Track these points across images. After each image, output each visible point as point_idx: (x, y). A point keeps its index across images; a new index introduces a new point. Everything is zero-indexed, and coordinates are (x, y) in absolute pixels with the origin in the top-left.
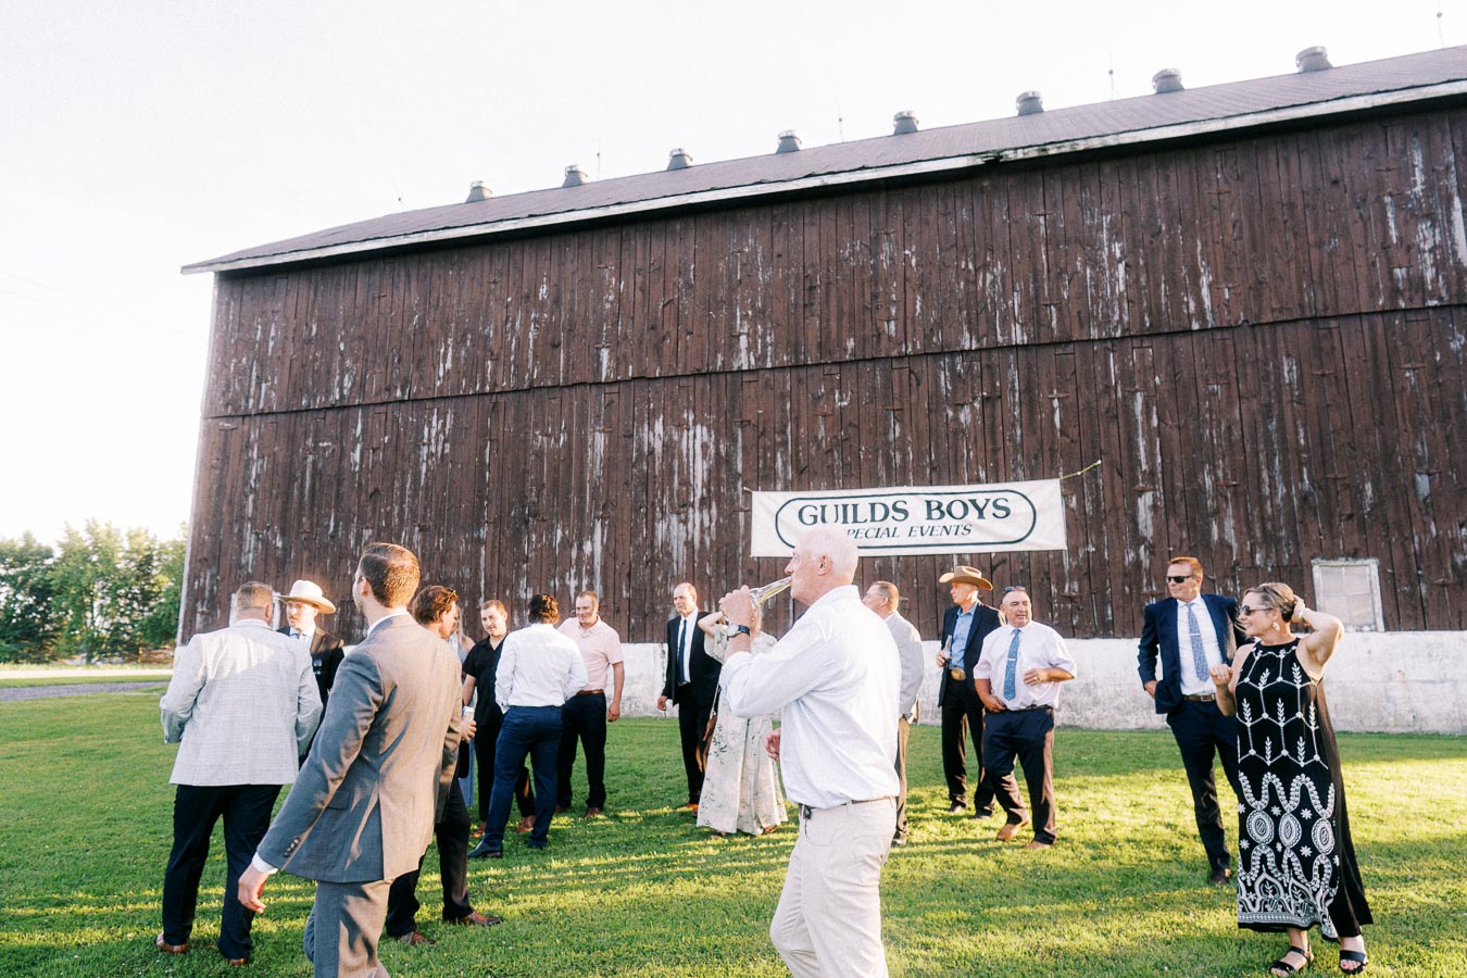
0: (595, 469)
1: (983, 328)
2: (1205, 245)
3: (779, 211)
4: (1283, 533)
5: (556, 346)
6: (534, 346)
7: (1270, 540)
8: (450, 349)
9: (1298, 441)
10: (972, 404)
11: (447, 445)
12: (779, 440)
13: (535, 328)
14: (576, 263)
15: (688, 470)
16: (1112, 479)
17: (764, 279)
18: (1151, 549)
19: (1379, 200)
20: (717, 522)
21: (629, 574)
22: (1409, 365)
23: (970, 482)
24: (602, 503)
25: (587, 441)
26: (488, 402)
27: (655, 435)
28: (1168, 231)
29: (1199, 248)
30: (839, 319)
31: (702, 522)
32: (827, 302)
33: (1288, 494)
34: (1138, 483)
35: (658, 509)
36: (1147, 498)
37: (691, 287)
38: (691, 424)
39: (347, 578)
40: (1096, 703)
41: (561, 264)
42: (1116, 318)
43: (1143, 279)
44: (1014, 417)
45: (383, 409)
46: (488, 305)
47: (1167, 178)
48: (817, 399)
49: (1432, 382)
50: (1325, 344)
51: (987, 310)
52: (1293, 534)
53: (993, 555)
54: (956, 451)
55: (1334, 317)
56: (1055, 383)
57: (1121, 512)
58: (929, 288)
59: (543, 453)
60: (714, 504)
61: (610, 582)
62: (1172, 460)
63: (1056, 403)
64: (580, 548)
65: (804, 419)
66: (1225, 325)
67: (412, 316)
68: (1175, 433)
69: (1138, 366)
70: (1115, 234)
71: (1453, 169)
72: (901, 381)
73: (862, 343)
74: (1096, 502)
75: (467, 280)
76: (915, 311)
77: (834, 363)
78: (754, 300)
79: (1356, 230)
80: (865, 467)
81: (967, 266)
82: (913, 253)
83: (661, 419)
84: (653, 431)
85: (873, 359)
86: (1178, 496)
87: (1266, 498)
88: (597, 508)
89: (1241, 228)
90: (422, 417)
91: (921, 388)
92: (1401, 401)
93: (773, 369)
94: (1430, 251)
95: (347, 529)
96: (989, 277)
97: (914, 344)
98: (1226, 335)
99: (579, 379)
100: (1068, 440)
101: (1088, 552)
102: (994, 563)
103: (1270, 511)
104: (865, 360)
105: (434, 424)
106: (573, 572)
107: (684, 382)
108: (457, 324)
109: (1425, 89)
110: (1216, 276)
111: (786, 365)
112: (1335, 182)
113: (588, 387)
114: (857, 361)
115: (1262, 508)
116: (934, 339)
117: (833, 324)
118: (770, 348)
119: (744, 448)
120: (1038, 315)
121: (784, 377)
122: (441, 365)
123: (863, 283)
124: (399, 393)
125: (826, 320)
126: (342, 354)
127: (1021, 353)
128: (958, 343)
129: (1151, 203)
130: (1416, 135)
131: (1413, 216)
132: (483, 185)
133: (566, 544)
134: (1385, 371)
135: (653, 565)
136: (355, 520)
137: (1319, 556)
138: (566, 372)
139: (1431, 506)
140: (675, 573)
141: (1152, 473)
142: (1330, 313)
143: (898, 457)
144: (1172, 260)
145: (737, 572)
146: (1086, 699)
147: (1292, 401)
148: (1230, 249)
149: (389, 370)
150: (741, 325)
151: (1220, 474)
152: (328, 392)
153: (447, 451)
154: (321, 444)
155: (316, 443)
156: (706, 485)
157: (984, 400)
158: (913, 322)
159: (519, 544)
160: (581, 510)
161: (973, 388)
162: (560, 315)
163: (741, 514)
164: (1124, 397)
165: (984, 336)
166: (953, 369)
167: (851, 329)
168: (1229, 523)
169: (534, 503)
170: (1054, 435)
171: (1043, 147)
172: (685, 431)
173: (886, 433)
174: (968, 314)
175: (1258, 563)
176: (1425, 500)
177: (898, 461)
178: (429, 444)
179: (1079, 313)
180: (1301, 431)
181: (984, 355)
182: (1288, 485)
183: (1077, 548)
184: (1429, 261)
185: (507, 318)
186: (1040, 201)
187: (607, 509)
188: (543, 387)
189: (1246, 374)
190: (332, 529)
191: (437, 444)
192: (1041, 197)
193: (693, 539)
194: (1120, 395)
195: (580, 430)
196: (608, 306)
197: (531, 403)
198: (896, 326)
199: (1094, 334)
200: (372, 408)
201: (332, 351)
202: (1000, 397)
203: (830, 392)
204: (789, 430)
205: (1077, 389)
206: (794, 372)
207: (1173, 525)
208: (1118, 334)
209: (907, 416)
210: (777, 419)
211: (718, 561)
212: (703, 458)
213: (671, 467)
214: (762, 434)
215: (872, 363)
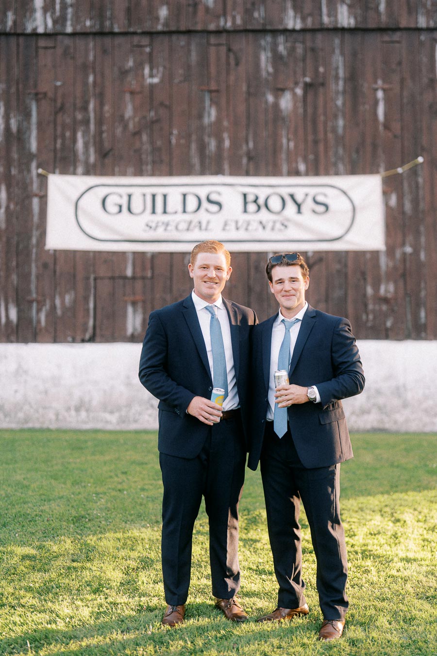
1: (308, 7)
10: (292, 90)
23: (289, 174)
40: (405, 405)
44: (337, 106)
48: (124, 73)
53: (310, 254)
54: (276, 140)
56: (380, 72)
60: (3, 188)
63: (380, 94)
65: (109, 95)
72: (218, 59)
73: (176, 12)
74: (415, 202)
77: (144, 33)
80: (176, 153)
85: (189, 32)
91: (240, 68)
93: (74, 34)
97: (234, 18)
100: (391, 135)
101: (405, 253)
102: (311, 262)
104: (179, 32)
111: (88, 31)
114: (170, 33)
116: (256, 15)
118: (70, 10)
119: (39, 124)
121: (87, 45)
127: (347, 36)
128: (281, 21)
143: (213, 143)
145: (30, 266)
146: (396, 402)
157: (307, 87)
163: (35, 202)
165: (309, 15)
166: (274, 50)
170: (377, 129)
173: (200, 117)
177: (213, 148)
181: (308, 36)
183: (395, 249)
199: (422, 22)
202: (323, 84)
203: (139, 66)
204: (91, 106)
205: (402, 81)
206: (98, 39)
209: (224, 99)
210: (78, 94)
211: (8, 252)
214: (60, 109)
215: (186, 36)
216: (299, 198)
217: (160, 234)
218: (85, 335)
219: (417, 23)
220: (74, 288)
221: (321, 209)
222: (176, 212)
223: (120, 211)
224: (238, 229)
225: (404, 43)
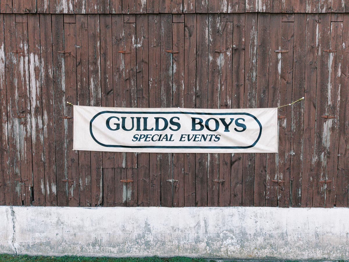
12: (91, 68)
15: (25, 86)
16: (309, 109)
18: (328, 155)
20: (48, 125)
23: (221, 107)
31: (37, 124)
34: (325, 113)
35: (4, 113)
38: (26, 52)
44: (252, 63)
48: (119, 40)
53: (233, 155)
54: (213, 85)
56: (280, 42)
57: (313, 132)
60: (45, 113)
62: (347, 100)
63: (280, 56)
65: (109, 55)
69: (333, 35)
72: (178, 32)
73: (152, 1)
74: (299, 124)
77: (132, 14)
80: (152, 93)
83: (2, 47)
85: (159, 14)
91: (192, 37)
93: (86, 15)
97: (188, 6)
100: (285, 82)
101: (291, 155)
102: (233, 160)
104: (154, 14)
107: (19, 19)
111: (96, 13)
114: (148, 14)
116: (203, 3)
119: (67, 73)
127: (261, 18)
128: (219, 7)
140: (19, 159)
141: (334, 107)
143: (175, 87)
145: (63, 161)
156: (40, 98)
157: (234, 50)
161: (227, 41)
163: (66, 121)
164: (322, 55)
166: (214, 27)
170: (277, 79)
172: (22, 57)
173: (167, 70)
177: (174, 90)
181: (235, 18)
183: (284, 152)
193: (30, 136)
194: (320, 53)
199: (309, 9)
202: (244, 49)
203: (129, 36)
204: (99, 62)
205: (294, 47)
207: (343, 140)
208: (324, 11)
209: (181, 60)
210: (90, 54)
211: (49, 152)
212: (36, 79)
213: (12, 84)
214: (79, 63)
215: (158, 17)
216: (228, 121)
217: (142, 142)
218: (97, 202)
219: (305, 9)
220: (91, 174)
222: (152, 129)
223: (118, 128)
224: (189, 140)
225: (296, 23)
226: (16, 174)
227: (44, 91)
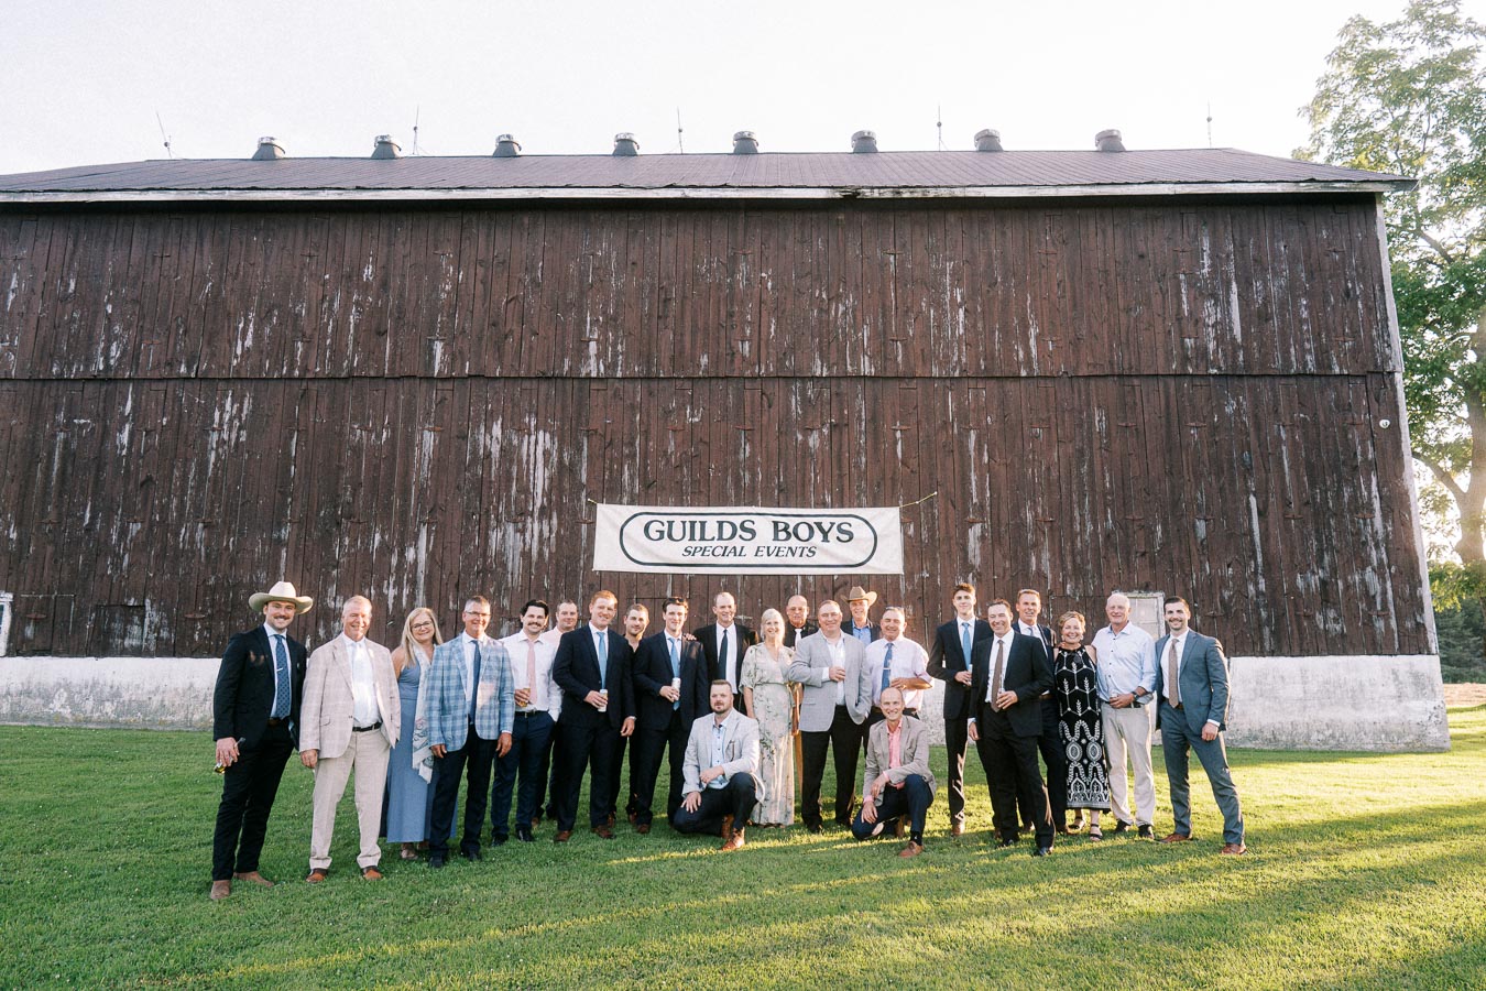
0: (423, 470)
1: (833, 357)
2: (1033, 300)
3: (633, 217)
4: (1090, 567)
5: (381, 333)
6: (355, 331)
7: (1079, 572)
8: (251, 326)
9: (1104, 484)
10: (820, 429)
11: (244, 433)
12: (627, 452)
13: (357, 311)
14: (408, 245)
15: (528, 475)
16: (947, 509)
17: (617, 286)
18: (979, 578)
19: (1176, 277)
20: (558, 533)
21: (457, 585)
22: (1194, 424)
23: (817, 505)
24: (428, 508)
25: (413, 441)
26: (297, 388)
27: (492, 438)
28: (1003, 283)
29: (1029, 302)
30: (693, 333)
31: (541, 531)
32: (682, 318)
33: (1094, 534)
34: (969, 515)
35: (493, 516)
36: (976, 530)
37: (538, 285)
38: (532, 429)
39: (105, 578)
41: (390, 244)
42: (955, 359)
43: (980, 325)
44: (860, 444)
45: (162, 386)
46: (300, 280)
47: (1004, 233)
48: (668, 413)
49: (1211, 440)
50: (1129, 399)
51: (838, 339)
52: (1098, 566)
53: (835, 578)
54: (804, 474)
55: (1137, 376)
56: (898, 415)
57: (953, 542)
58: (784, 311)
59: (361, 449)
60: (555, 515)
61: (435, 593)
62: (999, 496)
63: (898, 434)
64: (402, 554)
65: (653, 432)
66: (1048, 374)
67: (206, 282)
68: (1003, 470)
69: (972, 406)
70: (957, 280)
71: (1232, 257)
72: (753, 402)
73: (715, 361)
74: (931, 531)
75: (275, 249)
76: (769, 333)
77: (689, 378)
78: (606, 305)
79: (1157, 300)
80: (714, 485)
81: (821, 294)
82: (769, 277)
83: (499, 422)
84: (491, 434)
85: (726, 378)
86: (1003, 529)
87: (1077, 534)
88: (422, 513)
89: (1064, 287)
90: (213, 398)
91: (772, 410)
92: (1187, 455)
93: (623, 378)
94: (1213, 326)
95: (108, 523)
96: (841, 308)
97: (767, 366)
98: (1050, 384)
99: (406, 371)
100: (909, 471)
101: (923, 578)
102: (836, 586)
103: (1079, 545)
104: (718, 378)
105: (228, 407)
106: (392, 580)
107: (526, 384)
108: (261, 297)
109: (1215, 186)
110: (1042, 329)
111: (637, 375)
112: (1142, 256)
113: (418, 381)
114: (710, 378)
115: (1073, 543)
116: (787, 363)
117: (687, 338)
118: (621, 357)
119: (590, 457)
120: (885, 347)
121: (635, 388)
122: (240, 343)
123: (719, 301)
124: (183, 369)
125: (679, 335)
126: (109, 317)
127: (868, 383)
128: (810, 369)
129: (990, 254)
130: (1205, 224)
131: (1201, 294)
132: (274, 142)
133: (385, 549)
134: (1175, 429)
135: (485, 576)
136: (120, 512)
137: (1118, 588)
138: (392, 362)
139: (1205, 547)
140: (510, 585)
141: (982, 506)
142: (1134, 372)
143: (748, 477)
144: (1005, 310)
145: (577, 585)
147: (1101, 448)
148: (1054, 305)
149: (172, 341)
150: (591, 330)
151: (1040, 510)
152: (89, 361)
153: (243, 439)
154: (76, 421)
155: (69, 419)
156: (547, 494)
157: (833, 427)
158: (767, 347)
159: (329, 547)
160: (404, 512)
161: (822, 414)
162: (388, 301)
163: (584, 526)
164: (959, 434)
165: (834, 364)
166: (803, 394)
167: (705, 345)
168: (1046, 556)
169: (348, 503)
170: (896, 467)
171: (897, 189)
172: (526, 436)
173: (737, 453)
174: (820, 342)
175: (1068, 592)
176: (1202, 542)
177: (747, 481)
178: (220, 430)
179: (923, 350)
180: (1107, 475)
181: (834, 382)
182: (1095, 523)
183: (913, 574)
184: (1212, 335)
185: (324, 297)
186: (891, 240)
187: (434, 513)
188: (365, 377)
189: (1064, 422)
190: (87, 521)
191: (230, 430)
192: (892, 237)
193: (531, 549)
194: (956, 431)
195: (406, 427)
196: (444, 296)
197: (350, 392)
198: (750, 347)
199: (935, 372)
200: (147, 383)
201: (96, 313)
202: (847, 425)
203: (682, 407)
204: (638, 442)
205: (918, 423)
206: (645, 384)
207: (998, 555)
208: (957, 374)
209: (758, 438)
210: (626, 431)
211: (556, 574)
212: (545, 465)
213: (509, 472)
214: (609, 445)
215: (725, 381)
216: (826, 527)
217: (698, 558)
219: (930, 372)
221: (846, 537)
222: (713, 539)
223: (661, 538)
224: (769, 555)
225: (919, 390)
226: (504, 608)
227: (554, 484)
